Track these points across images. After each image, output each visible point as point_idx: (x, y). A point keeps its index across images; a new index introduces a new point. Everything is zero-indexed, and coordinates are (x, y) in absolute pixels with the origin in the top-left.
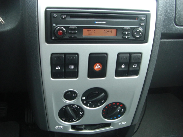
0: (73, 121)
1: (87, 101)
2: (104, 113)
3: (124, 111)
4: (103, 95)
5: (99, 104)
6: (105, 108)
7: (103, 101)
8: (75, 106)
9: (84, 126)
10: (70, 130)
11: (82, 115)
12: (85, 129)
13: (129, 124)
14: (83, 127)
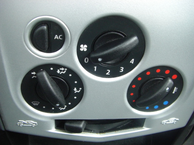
0: (57, 111)
1: (93, 56)
2: (132, 94)
3: (178, 90)
4: (135, 41)
5: (122, 69)
6: (135, 81)
7: (132, 61)
8: (61, 71)
9: (83, 123)
10: (53, 131)
11: (81, 96)
12: (87, 130)
13: (183, 124)
14: (81, 125)
